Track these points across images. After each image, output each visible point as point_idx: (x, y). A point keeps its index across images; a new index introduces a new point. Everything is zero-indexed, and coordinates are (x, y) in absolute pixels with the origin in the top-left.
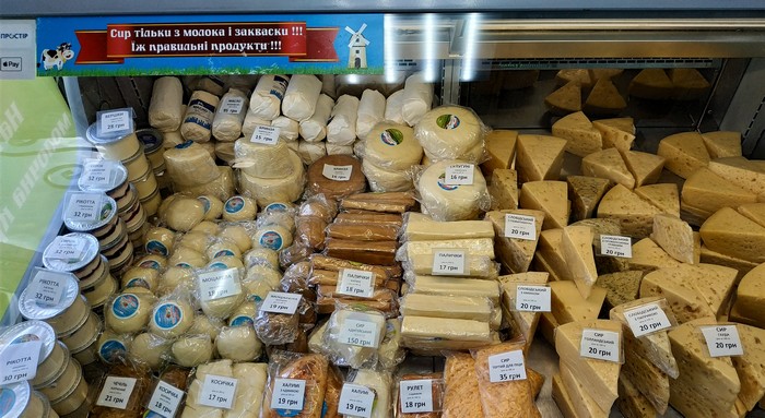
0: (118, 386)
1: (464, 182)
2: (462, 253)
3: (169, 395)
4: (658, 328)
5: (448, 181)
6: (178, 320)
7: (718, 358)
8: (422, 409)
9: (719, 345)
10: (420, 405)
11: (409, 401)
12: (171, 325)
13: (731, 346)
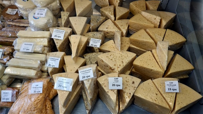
1: (42, 16)
2: (33, 44)
4: (88, 78)
5: (36, 16)
7: (112, 90)
8: (8, 101)
9: (114, 85)
10: (7, 99)
11: (4, 97)
13: (118, 85)
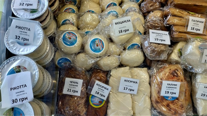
0: (73, 84)
3: (103, 89)
6: (103, 48)
12: (100, 51)
